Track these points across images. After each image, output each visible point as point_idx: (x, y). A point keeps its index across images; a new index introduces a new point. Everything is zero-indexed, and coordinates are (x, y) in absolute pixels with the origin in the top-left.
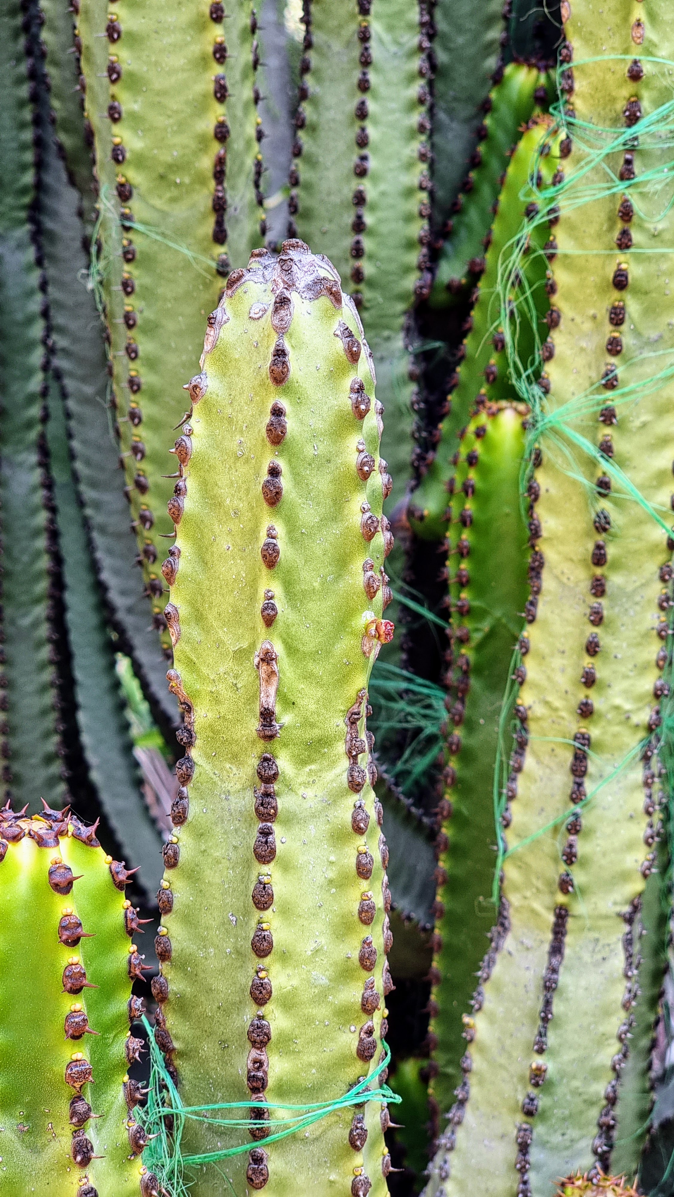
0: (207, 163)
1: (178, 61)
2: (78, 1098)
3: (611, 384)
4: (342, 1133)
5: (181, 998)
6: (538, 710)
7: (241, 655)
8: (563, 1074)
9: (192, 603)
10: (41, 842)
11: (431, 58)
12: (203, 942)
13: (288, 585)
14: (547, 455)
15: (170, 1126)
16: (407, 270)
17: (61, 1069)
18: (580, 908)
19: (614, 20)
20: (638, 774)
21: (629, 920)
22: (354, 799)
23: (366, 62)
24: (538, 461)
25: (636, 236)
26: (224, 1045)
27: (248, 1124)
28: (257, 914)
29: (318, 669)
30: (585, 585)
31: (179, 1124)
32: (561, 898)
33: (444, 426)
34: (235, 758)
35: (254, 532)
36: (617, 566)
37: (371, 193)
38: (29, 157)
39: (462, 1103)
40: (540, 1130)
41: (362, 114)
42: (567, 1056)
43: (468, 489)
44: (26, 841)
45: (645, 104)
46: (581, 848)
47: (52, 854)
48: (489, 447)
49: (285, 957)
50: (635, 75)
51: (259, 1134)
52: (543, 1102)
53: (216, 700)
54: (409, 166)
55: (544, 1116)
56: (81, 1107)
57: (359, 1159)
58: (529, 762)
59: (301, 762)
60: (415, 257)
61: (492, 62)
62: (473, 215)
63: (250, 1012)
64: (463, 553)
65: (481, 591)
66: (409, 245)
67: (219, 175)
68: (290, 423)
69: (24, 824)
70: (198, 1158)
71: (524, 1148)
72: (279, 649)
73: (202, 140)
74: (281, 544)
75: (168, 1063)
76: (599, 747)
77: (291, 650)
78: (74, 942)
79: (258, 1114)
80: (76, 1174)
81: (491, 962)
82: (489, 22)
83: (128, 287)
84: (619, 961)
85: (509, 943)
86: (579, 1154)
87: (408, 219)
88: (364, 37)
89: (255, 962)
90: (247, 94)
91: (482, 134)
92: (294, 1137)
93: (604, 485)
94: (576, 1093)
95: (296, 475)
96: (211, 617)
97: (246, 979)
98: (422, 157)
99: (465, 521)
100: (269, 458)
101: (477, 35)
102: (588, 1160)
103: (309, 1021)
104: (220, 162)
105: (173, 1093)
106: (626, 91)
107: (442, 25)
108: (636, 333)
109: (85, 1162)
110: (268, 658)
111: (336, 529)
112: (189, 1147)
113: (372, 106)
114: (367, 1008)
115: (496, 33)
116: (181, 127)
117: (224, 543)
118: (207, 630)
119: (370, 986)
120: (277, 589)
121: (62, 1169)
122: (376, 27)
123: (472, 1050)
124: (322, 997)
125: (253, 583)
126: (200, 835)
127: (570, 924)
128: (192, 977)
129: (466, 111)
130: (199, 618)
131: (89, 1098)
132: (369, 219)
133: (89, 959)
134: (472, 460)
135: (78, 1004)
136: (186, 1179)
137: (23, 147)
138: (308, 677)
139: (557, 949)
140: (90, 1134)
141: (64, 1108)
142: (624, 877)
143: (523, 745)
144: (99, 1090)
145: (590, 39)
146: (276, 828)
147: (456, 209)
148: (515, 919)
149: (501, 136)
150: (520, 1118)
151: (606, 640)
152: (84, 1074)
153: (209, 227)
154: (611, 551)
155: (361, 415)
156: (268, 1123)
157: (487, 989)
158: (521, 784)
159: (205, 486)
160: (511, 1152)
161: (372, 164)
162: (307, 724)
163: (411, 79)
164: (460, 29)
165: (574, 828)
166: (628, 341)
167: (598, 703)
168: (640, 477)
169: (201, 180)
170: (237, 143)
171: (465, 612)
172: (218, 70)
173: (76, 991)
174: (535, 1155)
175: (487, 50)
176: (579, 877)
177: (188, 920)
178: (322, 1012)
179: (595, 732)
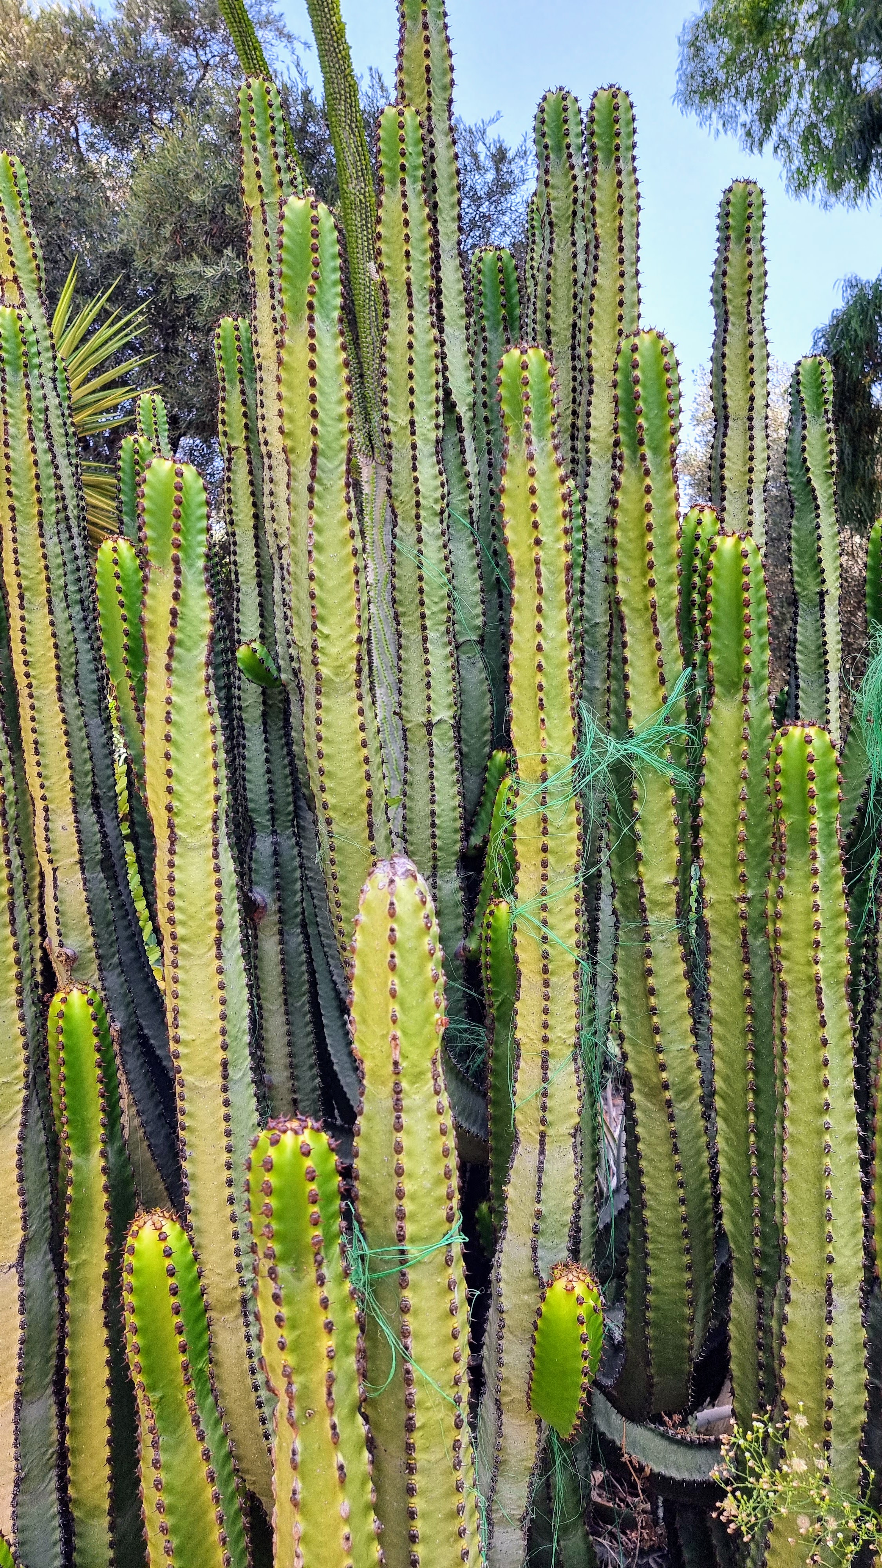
0: (364, 807)
1: (348, 764)
2: (317, 1254)
3: (544, 893)
4: (442, 1259)
5: (365, 1198)
6: (524, 1040)
7: (383, 1037)
8: (550, 1212)
9: (361, 1015)
10: (296, 1133)
11: (460, 750)
12: (373, 1170)
13: (402, 1005)
14: (519, 926)
15: (363, 1260)
16: (456, 842)
17: (309, 1240)
18: (550, 1132)
19: (534, 738)
20: (572, 1067)
21: (574, 1136)
22: (437, 1098)
23: (432, 755)
24: (515, 928)
25: (550, 829)
26: (385, 1219)
27: (398, 1257)
28: (396, 1157)
29: (417, 1041)
30: (540, 983)
31: (367, 1259)
32: (542, 1128)
33: (476, 909)
34: (383, 1083)
35: (386, 982)
36: (553, 974)
37: (438, 811)
38: (291, 799)
39: (505, 1228)
40: (541, 1240)
41: (431, 777)
42: (551, 1203)
43: (488, 939)
44: (289, 1133)
45: (549, 773)
46: (549, 1103)
47: (301, 1138)
48: (496, 920)
49: (410, 1176)
50: (544, 761)
51: (403, 1262)
52: (542, 1226)
53: (374, 1057)
54: (454, 797)
55: (543, 1234)
56: (319, 1258)
57: (450, 1271)
58: (522, 1064)
59: (412, 1083)
60: (458, 836)
61: (487, 750)
62: (483, 815)
63: (396, 1204)
64: (488, 967)
65: (496, 984)
66: (456, 831)
67: (369, 811)
68: (398, 934)
69: (288, 1125)
70: (376, 1275)
71: (535, 1249)
72: (399, 1034)
73: (361, 797)
74: (397, 988)
75: (361, 1230)
76: (553, 1056)
77: (405, 1033)
78: (312, 1179)
79: (402, 1252)
80: (318, 1290)
81: (513, 1160)
82: (484, 733)
83: (333, 862)
84: (571, 1156)
85: (520, 1150)
86: (561, 1251)
87: (455, 820)
88: (430, 744)
89: (397, 1179)
90: (380, 775)
91: (485, 781)
92: (420, 1262)
93: (545, 939)
94: (557, 1221)
95: (403, 958)
96: (369, 1020)
97: (393, 1188)
98: (459, 793)
99: (487, 953)
100: (391, 950)
101: (480, 739)
102: (565, 1254)
103: (423, 1205)
104: (370, 806)
105: (364, 1244)
106: (541, 767)
107: (464, 735)
108: (554, 870)
109: (322, 1284)
110: (395, 1038)
111: (421, 979)
112: (372, 1270)
113: (435, 773)
114: (450, 1197)
115: (488, 737)
116: (352, 792)
117: (373, 988)
118: (368, 1026)
119: (450, 1187)
120: (397, 1008)
121: (311, 1288)
122: (435, 740)
123: (507, 1202)
124: (428, 1194)
125: (387, 1005)
126: (369, 1120)
127: (547, 1139)
128: (369, 1188)
129: (477, 771)
130: (364, 1021)
131: (323, 1253)
132: (437, 822)
133: (320, 1186)
134: (489, 926)
135: (315, 1209)
136: (372, 1285)
137: (288, 795)
138: (413, 1044)
139: (542, 1152)
140: (324, 1270)
141: (311, 1259)
142: (570, 1116)
143: (519, 1056)
144: (327, 1247)
145: (523, 746)
146: (402, 1115)
147: (476, 814)
148: (522, 1138)
149: (493, 781)
150: (532, 1235)
151: (551, 1007)
152: (320, 1242)
153: (366, 833)
154: (550, 967)
155: (429, 928)
156: (409, 1256)
157: (511, 1172)
158: (519, 1074)
159: (363, 963)
160: (528, 1252)
161: (437, 798)
162: (414, 1066)
163: (452, 761)
164: (472, 737)
165: (545, 1094)
166: (550, 874)
167: (550, 1036)
168: (561, 933)
169: (362, 815)
170: (377, 797)
171: (491, 993)
172: (366, 767)
173: (314, 1202)
174: (540, 1253)
175: (484, 744)
176: (549, 1117)
177: (366, 1160)
178: (429, 1200)
179: (550, 1049)
